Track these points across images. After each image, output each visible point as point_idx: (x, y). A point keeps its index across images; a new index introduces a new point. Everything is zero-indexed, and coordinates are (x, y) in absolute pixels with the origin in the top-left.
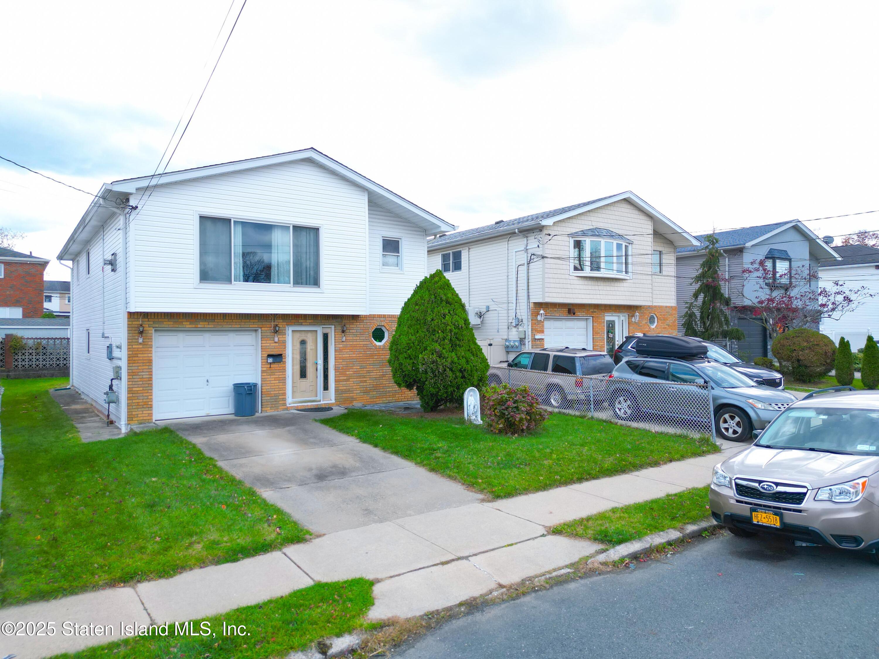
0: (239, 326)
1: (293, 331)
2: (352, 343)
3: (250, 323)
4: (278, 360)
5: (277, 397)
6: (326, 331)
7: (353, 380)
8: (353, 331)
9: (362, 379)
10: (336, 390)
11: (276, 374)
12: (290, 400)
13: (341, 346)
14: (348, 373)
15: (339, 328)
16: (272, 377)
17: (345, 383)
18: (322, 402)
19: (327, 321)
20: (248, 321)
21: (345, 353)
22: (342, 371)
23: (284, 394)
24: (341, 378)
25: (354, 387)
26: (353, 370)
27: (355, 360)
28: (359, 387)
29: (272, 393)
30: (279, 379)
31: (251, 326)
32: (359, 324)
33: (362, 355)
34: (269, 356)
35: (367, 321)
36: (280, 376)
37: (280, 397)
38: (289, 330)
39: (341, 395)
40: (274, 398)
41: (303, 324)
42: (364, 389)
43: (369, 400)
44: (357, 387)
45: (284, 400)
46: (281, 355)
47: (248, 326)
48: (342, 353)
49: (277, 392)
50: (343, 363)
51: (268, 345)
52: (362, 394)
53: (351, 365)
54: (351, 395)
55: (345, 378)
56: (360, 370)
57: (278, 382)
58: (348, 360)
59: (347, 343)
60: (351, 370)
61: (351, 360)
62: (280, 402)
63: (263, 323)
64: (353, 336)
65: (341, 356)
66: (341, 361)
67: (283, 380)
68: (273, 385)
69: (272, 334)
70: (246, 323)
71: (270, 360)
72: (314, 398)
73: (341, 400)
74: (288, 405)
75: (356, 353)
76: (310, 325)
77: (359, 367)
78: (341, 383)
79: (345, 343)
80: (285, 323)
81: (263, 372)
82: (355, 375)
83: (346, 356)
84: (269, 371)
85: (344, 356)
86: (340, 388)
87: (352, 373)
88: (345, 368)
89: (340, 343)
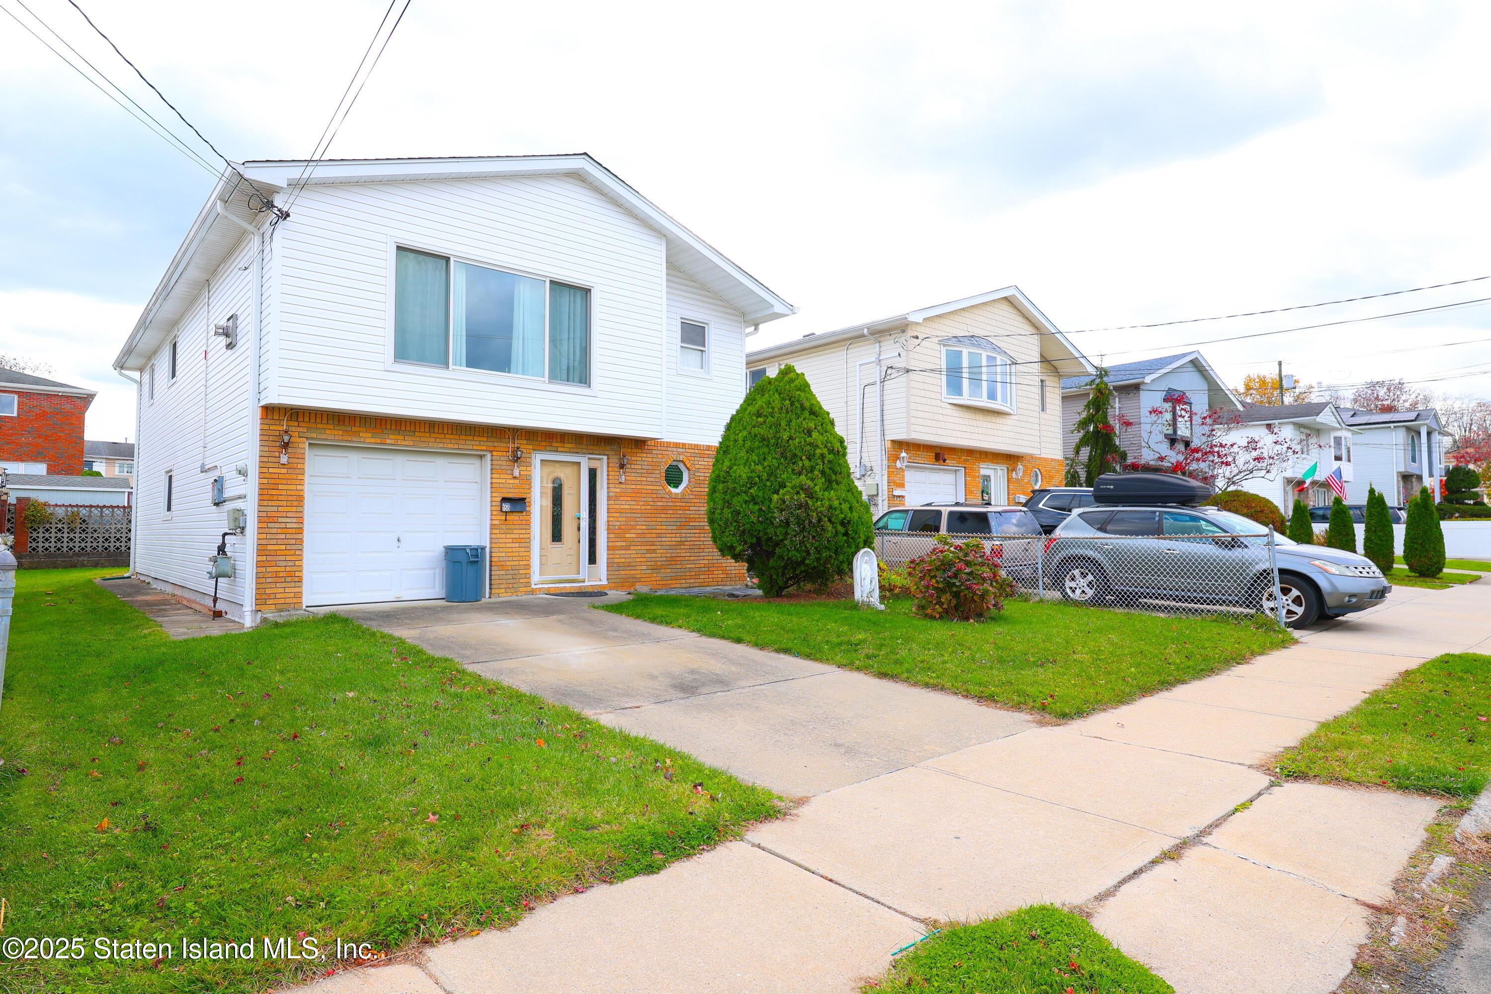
0: (456, 446)
1: (542, 460)
2: (634, 487)
3: (474, 443)
4: (519, 508)
5: (515, 572)
6: (594, 464)
7: (636, 548)
8: (637, 467)
9: (649, 548)
10: (609, 565)
11: (515, 531)
12: (536, 578)
13: (618, 490)
14: (627, 535)
15: (615, 460)
16: (508, 536)
17: (623, 552)
18: (586, 584)
19: (597, 448)
20: (471, 438)
21: (624, 503)
22: (618, 531)
23: (528, 567)
24: (617, 544)
25: (638, 560)
26: (635, 531)
27: (639, 515)
28: (645, 559)
29: (508, 563)
30: (519, 541)
31: (475, 447)
32: (645, 455)
33: (649, 507)
34: (505, 500)
35: (658, 452)
36: (521, 536)
37: (521, 572)
38: (537, 458)
39: (617, 573)
40: (511, 572)
41: (559, 449)
42: (653, 564)
43: (660, 582)
44: (642, 560)
45: (528, 576)
46: (523, 499)
47: (471, 447)
48: (620, 502)
49: (517, 563)
50: (620, 519)
51: (503, 481)
52: (650, 571)
53: (632, 523)
54: (632, 572)
55: (624, 544)
56: (646, 532)
57: (517, 545)
58: (629, 515)
59: (628, 486)
60: (632, 531)
61: (633, 515)
62: (521, 581)
63: (496, 444)
64: (636, 475)
65: (617, 507)
66: (618, 515)
67: (526, 543)
68: (510, 550)
69: (508, 463)
70: (468, 442)
71: (506, 507)
72: (575, 577)
73: (618, 580)
74: (534, 586)
75: (641, 503)
76: (570, 452)
77: (644, 527)
78: (617, 552)
79: (623, 486)
80: (531, 447)
81: (493, 527)
82: (639, 539)
83: (626, 507)
84: (503, 527)
85: (622, 507)
86: (616, 560)
87: (634, 536)
88: (623, 527)
89: (617, 486)
